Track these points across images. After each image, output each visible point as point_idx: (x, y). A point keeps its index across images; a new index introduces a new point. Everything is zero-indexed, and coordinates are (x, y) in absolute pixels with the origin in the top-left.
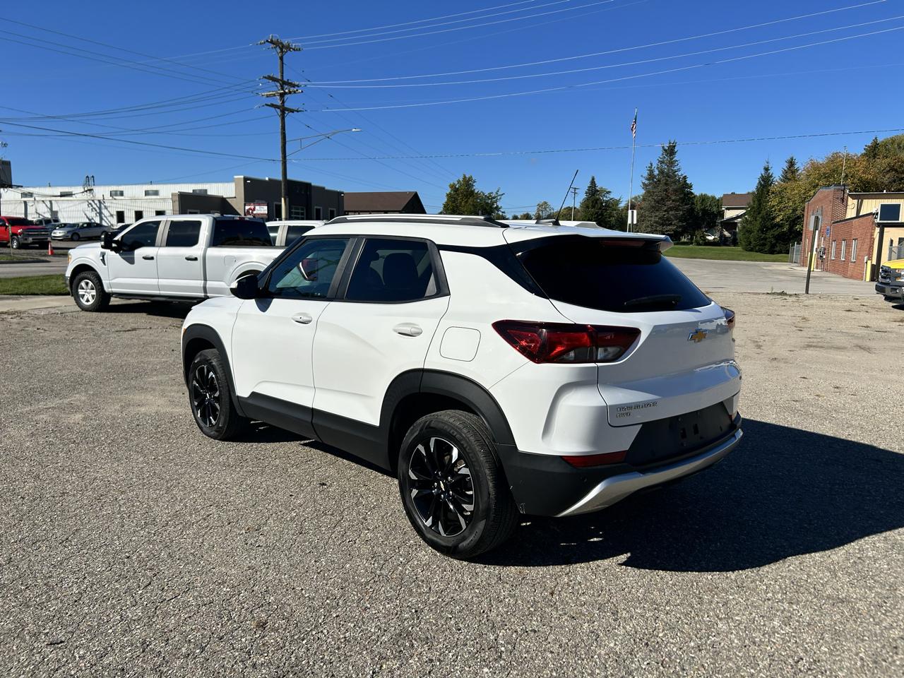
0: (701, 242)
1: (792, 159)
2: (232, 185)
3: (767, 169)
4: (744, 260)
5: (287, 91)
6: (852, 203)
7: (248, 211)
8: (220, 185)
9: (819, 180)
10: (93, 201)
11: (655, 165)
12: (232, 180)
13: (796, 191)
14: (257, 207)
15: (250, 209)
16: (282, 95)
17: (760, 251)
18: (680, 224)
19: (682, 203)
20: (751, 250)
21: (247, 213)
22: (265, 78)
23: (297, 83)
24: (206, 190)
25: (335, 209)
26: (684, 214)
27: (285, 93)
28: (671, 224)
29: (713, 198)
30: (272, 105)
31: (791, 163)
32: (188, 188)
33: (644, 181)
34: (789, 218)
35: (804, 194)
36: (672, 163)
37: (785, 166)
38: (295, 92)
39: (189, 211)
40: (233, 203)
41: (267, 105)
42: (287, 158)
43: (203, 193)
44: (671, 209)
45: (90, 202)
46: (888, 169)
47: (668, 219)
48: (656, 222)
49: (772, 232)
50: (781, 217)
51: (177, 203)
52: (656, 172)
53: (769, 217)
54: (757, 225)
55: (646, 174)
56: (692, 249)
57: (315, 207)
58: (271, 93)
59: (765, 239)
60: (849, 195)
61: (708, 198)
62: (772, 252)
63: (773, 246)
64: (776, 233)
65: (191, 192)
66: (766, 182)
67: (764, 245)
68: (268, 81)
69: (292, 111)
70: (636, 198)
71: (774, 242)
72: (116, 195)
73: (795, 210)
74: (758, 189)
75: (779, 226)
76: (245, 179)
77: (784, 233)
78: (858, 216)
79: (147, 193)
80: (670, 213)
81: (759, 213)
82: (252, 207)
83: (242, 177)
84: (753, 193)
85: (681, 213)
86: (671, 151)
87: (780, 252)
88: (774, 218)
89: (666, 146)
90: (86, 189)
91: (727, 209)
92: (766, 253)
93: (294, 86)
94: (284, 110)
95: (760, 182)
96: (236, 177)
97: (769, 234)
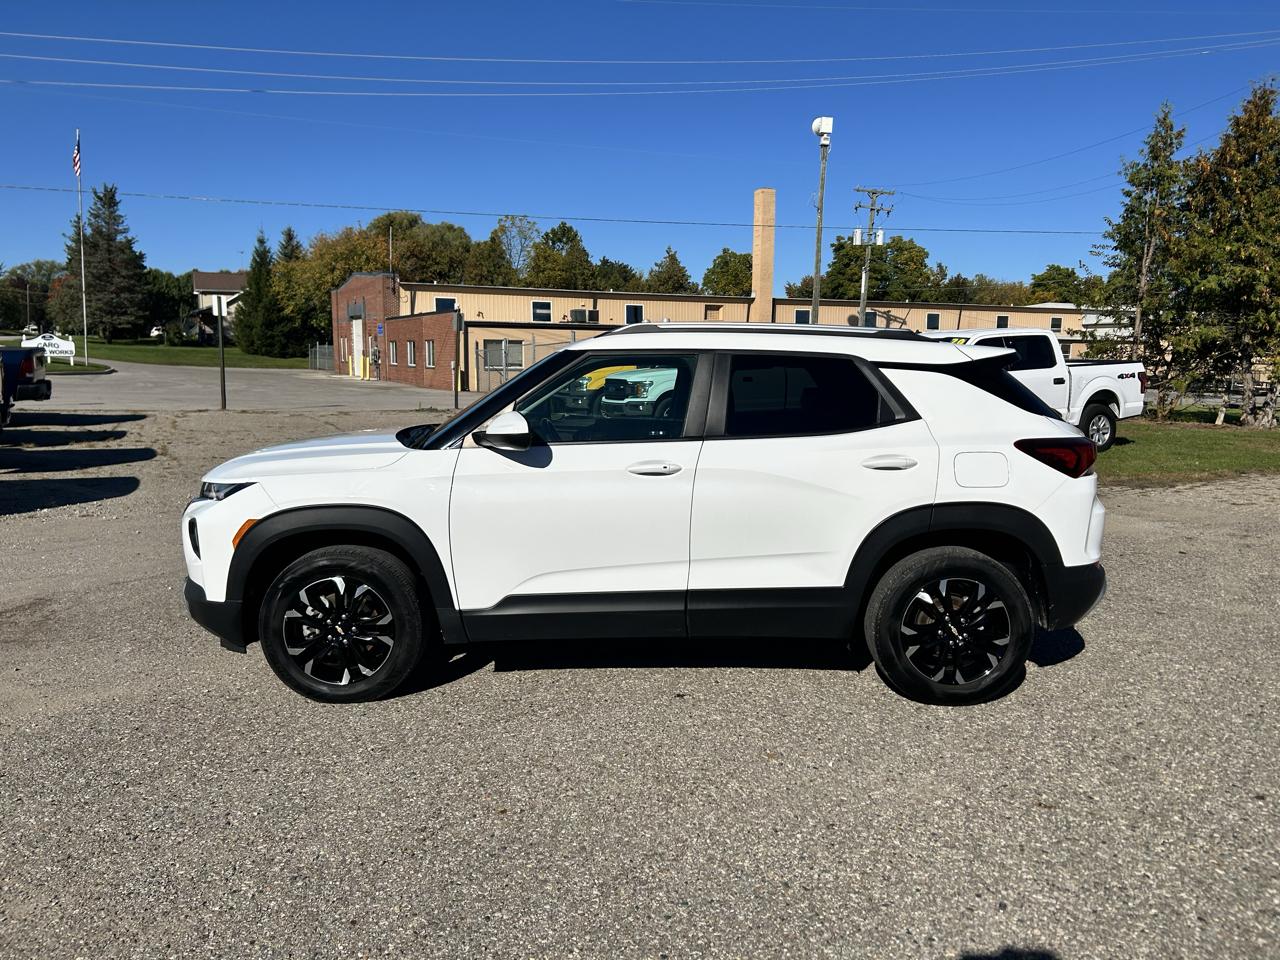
0: (176, 340)
1: (290, 230)
3: (261, 242)
4: (251, 367)
6: (405, 295)
9: (336, 260)
11: (85, 220)
13: (308, 274)
17: (268, 354)
18: (141, 313)
19: (138, 281)
20: (256, 353)
26: (144, 298)
28: (125, 313)
29: (170, 276)
31: (290, 236)
33: (70, 243)
34: (300, 309)
35: (320, 278)
36: (115, 219)
37: (282, 239)
44: (122, 290)
46: (409, 254)
47: (120, 305)
48: (100, 309)
49: (280, 328)
50: (291, 308)
52: (89, 231)
53: (275, 307)
54: (258, 320)
55: (71, 232)
56: (162, 350)
59: (272, 337)
60: (400, 285)
61: (162, 275)
62: (283, 355)
63: (284, 347)
64: (286, 329)
66: (262, 258)
67: (272, 345)
70: (23, 268)
71: (284, 341)
73: (308, 300)
74: (253, 269)
75: (290, 319)
77: (295, 330)
78: (412, 315)
80: (122, 295)
81: (260, 301)
84: (247, 273)
85: (140, 296)
86: (109, 199)
87: (293, 355)
88: (283, 309)
89: (101, 191)
91: (203, 293)
92: (275, 356)
95: (254, 258)
97: (278, 330)
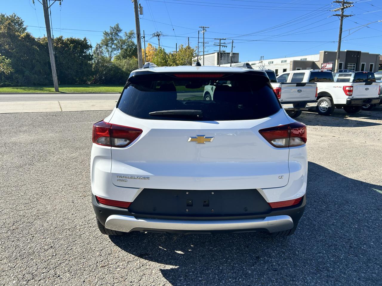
2: (318, 55)
5: (345, 7)
7: (323, 67)
8: (313, 56)
10: (261, 66)
12: (319, 53)
14: (328, 65)
15: (324, 66)
16: (342, 9)
21: (322, 68)
22: (335, 2)
23: (351, 2)
24: (306, 59)
25: (373, 64)
27: (344, 8)
30: (337, 15)
32: (298, 59)
38: (349, 7)
39: (297, 68)
40: (317, 63)
41: (333, 15)
42: (342, 40)
43: (305, 60)
45: (260, 67)
51: (292, 65)
57: (362, 63)
58: (337, 9)
65: (300, 60)
68: (336, 3)
69: (348, 16)
72: (271, 63)
76: (325, 52)
79: (282, 62)
82: (325, 65)
83: (324, 51)
90: (260, 62)
93: (350, 3)
94: (342, 16)
96: (320, 52)
